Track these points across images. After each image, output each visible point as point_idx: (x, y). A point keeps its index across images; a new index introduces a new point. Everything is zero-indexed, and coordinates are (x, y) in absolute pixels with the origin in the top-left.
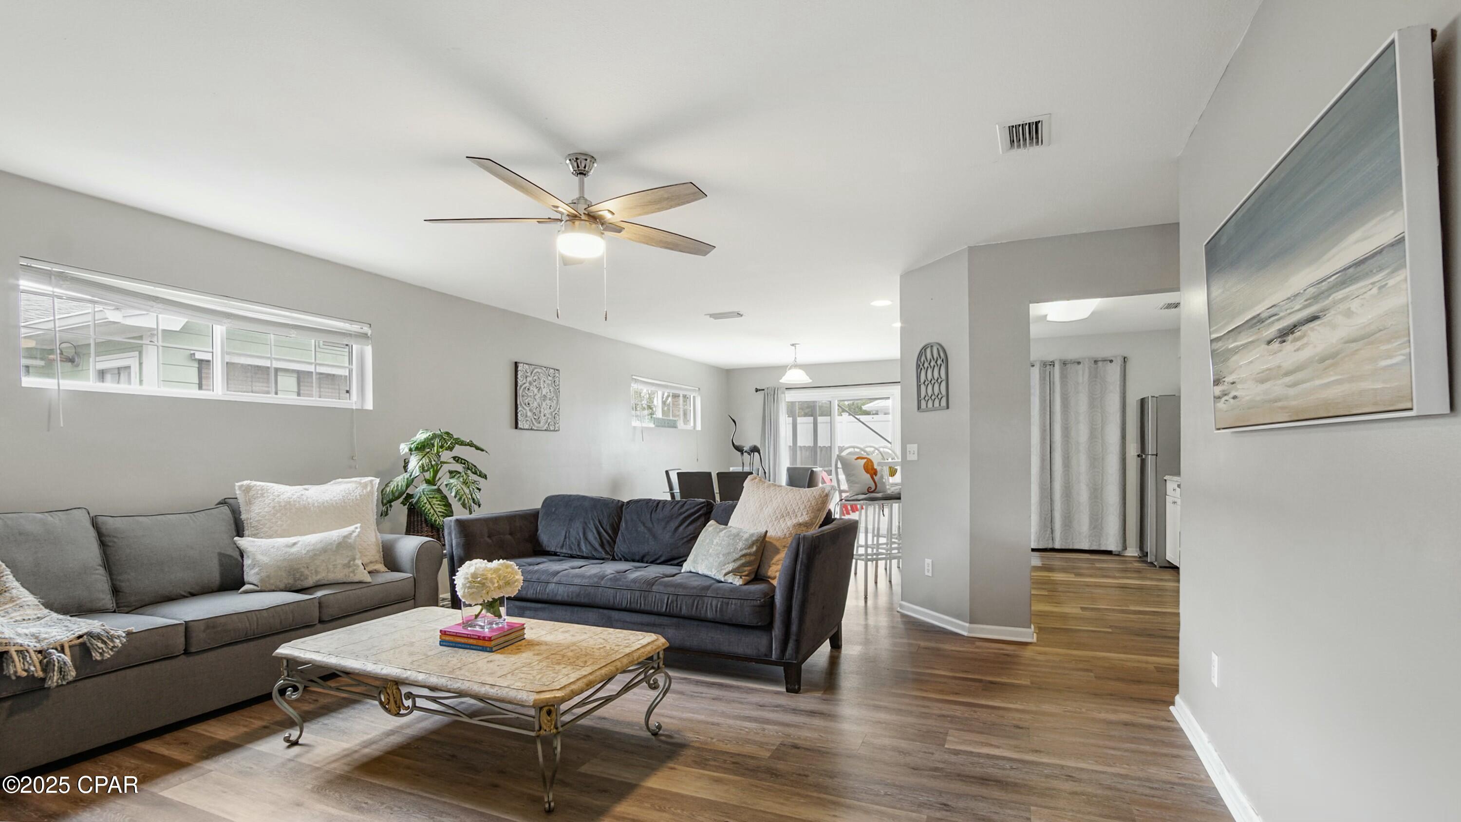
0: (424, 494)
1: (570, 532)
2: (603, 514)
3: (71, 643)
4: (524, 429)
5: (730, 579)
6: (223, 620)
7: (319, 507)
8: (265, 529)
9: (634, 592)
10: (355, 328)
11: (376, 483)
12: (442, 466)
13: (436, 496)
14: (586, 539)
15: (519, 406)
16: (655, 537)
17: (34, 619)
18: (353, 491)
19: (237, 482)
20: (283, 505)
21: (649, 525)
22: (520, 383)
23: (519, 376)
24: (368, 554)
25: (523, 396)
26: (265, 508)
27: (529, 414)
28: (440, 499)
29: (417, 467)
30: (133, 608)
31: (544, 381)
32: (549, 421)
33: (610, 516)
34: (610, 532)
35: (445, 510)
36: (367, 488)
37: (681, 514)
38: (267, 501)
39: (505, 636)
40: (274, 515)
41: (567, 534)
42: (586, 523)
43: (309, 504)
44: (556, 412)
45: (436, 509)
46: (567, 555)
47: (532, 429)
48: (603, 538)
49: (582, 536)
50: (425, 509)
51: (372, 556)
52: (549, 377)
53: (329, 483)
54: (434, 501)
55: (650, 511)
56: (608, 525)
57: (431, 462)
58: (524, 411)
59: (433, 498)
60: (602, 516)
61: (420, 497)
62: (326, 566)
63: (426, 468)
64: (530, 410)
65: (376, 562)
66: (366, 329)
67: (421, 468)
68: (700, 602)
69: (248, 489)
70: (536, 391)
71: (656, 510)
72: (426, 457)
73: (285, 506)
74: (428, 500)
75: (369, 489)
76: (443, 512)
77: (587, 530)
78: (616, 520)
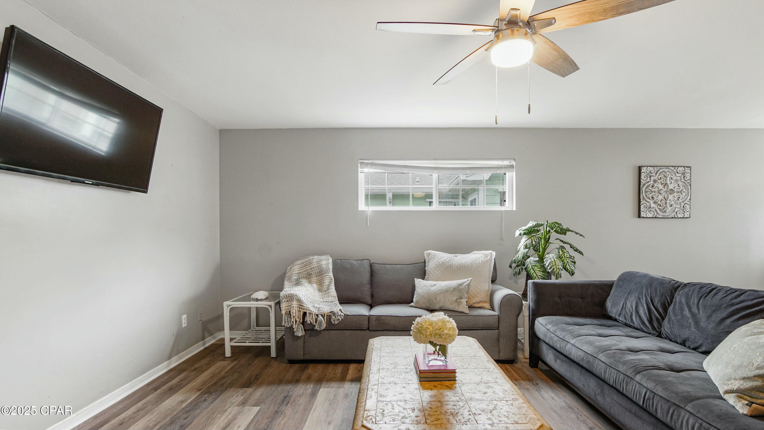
0: (530, 263)
1: (626, 303)
2: (656, 292)
3: (328, 314)
4: (647, 218)
5: (731, 399)
6: (383, 318)
7: (457, 266)
8: (431, 276)
9: (620, 373)
10: (506, 163)
11: (493, 255)
12: (549, 245)
13: (537, 265)
14: (637, 312)
15: (642, 200)
16: (697, 323)
17: (330, 302)
18: (479, 258)
19: (426, 251)
20: (440, 264)
21: (695, 310)
22: (643, 182)
23: (642, 177)
24: (480, 296)
25: (646, 192)
26: (433, 265)
27: (653, 205)
28: (539, 267)
29: (523, 245)
30: (377, 304)
31: (672, 178)
32: (677, 210)
33: (662, 296)
34: (661, 310)
35: (543, 275)
36: (488, 257)
37: (732, 305)
38: (435, 261)
39: (433, 373)
40: (436, 269)
41: (624, 305)
42: (639, 299)
43: (453, 264)
44: (686, 202)
45: (537, 274)
46: (623, 323)
47: (656, 217)
48: (652, 314)
49: (634, 309)
50: (531, 273)
51: (482, 298)
52: (677, 175)
53: (471, 253)
54: (536, 268)
55: (700, 295)
56: (659, 303)
57: (532, 242)
58: (648, 204)
59: (535, 266)
60: (654, 295)
61: (528, 265)
62: (445, 300)
63: (528, 246)
64: (655, 203)
65: (485, 302)
66: (513, 163)
67: (525, 246)
68: (675, 413)
69: (429, 254)
70: (661, 187)
71: (706, 296)
72: (530, 239)
73: (441, 264)
74: (532, 267)
75: (489, 257)
76: (541, 276)
77: (640, 305)
78: (669, 300)
